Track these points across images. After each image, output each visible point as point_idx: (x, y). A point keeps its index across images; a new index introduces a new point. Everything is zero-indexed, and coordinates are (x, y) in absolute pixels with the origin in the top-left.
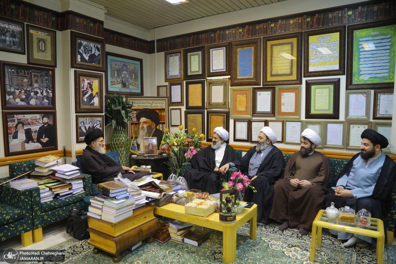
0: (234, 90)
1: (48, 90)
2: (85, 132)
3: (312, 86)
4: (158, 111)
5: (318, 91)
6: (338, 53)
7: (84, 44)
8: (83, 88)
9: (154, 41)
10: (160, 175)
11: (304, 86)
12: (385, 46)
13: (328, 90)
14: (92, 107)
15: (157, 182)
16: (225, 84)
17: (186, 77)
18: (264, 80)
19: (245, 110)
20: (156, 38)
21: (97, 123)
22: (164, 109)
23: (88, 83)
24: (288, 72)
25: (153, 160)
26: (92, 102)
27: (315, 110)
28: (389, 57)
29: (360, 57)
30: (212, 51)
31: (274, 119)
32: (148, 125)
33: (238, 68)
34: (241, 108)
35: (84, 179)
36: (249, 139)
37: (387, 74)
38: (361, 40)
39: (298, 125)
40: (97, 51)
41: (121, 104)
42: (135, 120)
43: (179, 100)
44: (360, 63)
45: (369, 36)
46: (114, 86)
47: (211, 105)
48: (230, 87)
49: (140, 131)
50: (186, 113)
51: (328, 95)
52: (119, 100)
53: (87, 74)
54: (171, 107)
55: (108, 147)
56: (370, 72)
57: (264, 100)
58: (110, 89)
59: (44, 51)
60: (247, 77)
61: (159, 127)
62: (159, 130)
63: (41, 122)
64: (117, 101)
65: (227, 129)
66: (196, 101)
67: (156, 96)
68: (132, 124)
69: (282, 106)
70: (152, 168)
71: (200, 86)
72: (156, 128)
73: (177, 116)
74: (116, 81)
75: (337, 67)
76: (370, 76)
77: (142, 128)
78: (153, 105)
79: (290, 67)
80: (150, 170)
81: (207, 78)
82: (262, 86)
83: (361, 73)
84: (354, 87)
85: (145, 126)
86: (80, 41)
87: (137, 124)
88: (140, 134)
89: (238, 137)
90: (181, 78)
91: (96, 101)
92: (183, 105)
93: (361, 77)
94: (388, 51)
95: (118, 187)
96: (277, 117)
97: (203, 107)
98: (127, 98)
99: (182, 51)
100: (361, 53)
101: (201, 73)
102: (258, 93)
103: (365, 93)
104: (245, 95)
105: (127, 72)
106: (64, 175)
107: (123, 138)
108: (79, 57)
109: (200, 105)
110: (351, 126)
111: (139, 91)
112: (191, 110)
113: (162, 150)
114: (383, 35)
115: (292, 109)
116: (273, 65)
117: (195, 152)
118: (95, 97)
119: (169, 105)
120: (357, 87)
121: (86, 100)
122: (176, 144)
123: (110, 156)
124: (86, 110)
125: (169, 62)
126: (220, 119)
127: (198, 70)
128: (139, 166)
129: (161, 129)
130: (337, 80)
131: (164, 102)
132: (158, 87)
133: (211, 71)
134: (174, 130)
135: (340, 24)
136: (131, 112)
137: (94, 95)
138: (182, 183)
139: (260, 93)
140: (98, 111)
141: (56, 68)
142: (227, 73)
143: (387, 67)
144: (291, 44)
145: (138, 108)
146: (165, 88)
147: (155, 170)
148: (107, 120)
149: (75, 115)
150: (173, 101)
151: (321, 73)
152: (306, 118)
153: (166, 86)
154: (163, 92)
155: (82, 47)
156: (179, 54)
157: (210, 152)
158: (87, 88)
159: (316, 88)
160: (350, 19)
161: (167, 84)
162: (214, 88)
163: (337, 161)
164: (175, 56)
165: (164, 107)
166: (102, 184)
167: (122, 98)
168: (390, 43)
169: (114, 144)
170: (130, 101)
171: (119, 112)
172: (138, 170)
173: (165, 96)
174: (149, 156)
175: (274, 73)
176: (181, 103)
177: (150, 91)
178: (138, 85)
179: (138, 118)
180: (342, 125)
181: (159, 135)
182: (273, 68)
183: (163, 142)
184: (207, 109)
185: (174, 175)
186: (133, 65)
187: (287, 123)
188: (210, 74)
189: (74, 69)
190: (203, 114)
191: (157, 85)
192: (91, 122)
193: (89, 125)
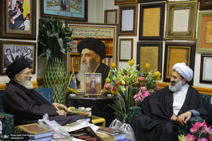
0: (204, 16)
2: (12, 62)
4: (104, 42)
8: (10, 7)
10: (102, 120)
14: (21, 32)
15: (95, 128)
16: (192, 8)
21: (28, 52)
22: (112, 40)
23: (17, 2)
25: (94, 101)
26: (22, 25)
32: (91, 58)
35: (3, 120)
41: (58, 30)
42: (75, 51)
43: (131, 29)
46: (51, 8)
47: (172, 35)
48: (198, 11)
49: (81, 65)
50: (139, 45)
52: (56, 25)
54: (120, 37)
55: (40, 82)
58: (46, 12)
61: (105, 61)
62: (105, 65)
64: (53, 26)
65: (192, 66)
66: (152, 30)
67: (103, 22)
68: (72, 56)
70: (92, 111)
71: (158, 10)
72: (101, 62)
73: (127, 48)
74: (54, 2)
77: (84, 62)
78: (99, 34)
80: (90, 114)
85: (88, 59)
87: (78, 56)
88: (81, 69)
90: (135, 1)
91: (27, 24)
92: (136, 35)
95: (42, 131)
97: (161, 38)
98: (66, 23)
107: (60, 72)
109: (158, 35)
111: (82, 16)
112: (145, 41)
113: (106, 89)
117: (147, 94)
118: (25, 19)
119: (118, 35)
121: (13, 22)
122: (124, 83)
123: (41, 94)
124: (14, 35)
126: (183, 53)
128: (77, 107)
129: (107, 64)
131: (112, 30)
132: (106, 12)
134: (122, 66)
136: (70, 40)
137: (25, 17)
138: (127, 132)
140: (29, 37)
145: (80, 37)
147: (96, 113)
148: (41, 49)
150: (123, 29)
153: (116, 11)
154: (112, 18)
157: (167, 95)
158: (15, 8)
161: (117, 7)
165: (112, 37)
166: (22, 127)
167: (60, 24)
169: (48, 79)
170: (71, 27)
171: (55, 40)
172: (75, 112)
173: (114, 23)
174: (90, 96)
176: (132, 33)
177: (95, 16)
178: (81, 8)
179: (80, 49)
181: (104, 71)
183: (108, 79)
184: (165, 40)
185: (118, 121)
190: (160, 46)
191: (104, 9)
192: (19, 50)
193: (17, 54)
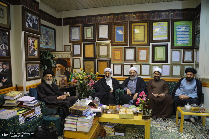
0: (113, 48)
1: (6, 45)
2: (31, 73)
3: (155, 47)
4: (66, 60)
5: (158, 49)
6: (167, 32)
7: (30, 16)
8: (29, 45)
9: (61, 19)
11: (151, 47)
12: (187, 30)
13: (162, 49)
16: (108, 45)
17: (84, 40)
18: (130, 43)
19: (119, 59)
20: (63, 17)
22: (70, 59)
23: (32, 41)
24: (143, 39)
25: (68, 89)
26: (34, 54)
27: (157, 59)
28: (189, 35)
29: (177, 34)
30: (100, 26)
31: (136, 63)
32: (61, 68)
33: (115, 37)
34: (118, 58)
35: (41, 105)
36: (122, 74)
37: (188, 43)
38: (177, 26)
39: (148, 67)
40: (36, 21)
43: (79, 54)
44: (177, 37)
45: (180, 25)
46: (42, 44)
47: (100, 56)
48: (111, 47)
49: (56, 72)
50: (84, 61)
51: (163, 51)
53: (32, 35)
54: (73, 58)
56: (181, 41)
57: (130, 54)
59: (2, 17)
60: (120, 42)
61: (67, 69)
62: (67, 71)
63: (2, 68)
66: (90, 53)
67: (63, 51)
69: (140, 57)
71: (92, 46)
72: (66, 70)
73: (78, 63)
74: (43, 41)
75: (166, 38)
76: (181, 43)
77: (57, 70)
78: (64, 56)
79: (143, 37)
81: (97, 41)
82: (129, 46)
83: (177, 41)
84: (174, 48)
85: (59, 69)
86: (27, 13)
88: (57, 74)
89: (115, 73)
90: (80, 41)
92: (82, 56)
93: (178, 44)
94: (188, 32)
96: (137, 62)
99: (81, 26)
100: (177, 33)
101: (93, 38)
102: (127, 50)
103: (179, 51)
104: (120, 51)
105: (48, 36)
106: (30, 103)
108: (27, 24)
109: (93, 56)
110: (173, 66)
111: (54, 48)
112: (86, 59)
114: (186, 25)
115: (145, 58)
116: (135, 36)
117: (93, 83)
120: (176, 48)
121: (31, 53)
122: (81, 79)
125: (72, 31)
126: (105, 64)
127: (91, 37)
129: (68, 71)
130: (167, 44)
131: (69, 54)
132: (65, 46)
133: (99, 38)
135: (168, 18)
136: (55, 60)
137: (35, 50)
139: (128, 50)
140: (37, 60)
141: (10, 31)
142: (109, 39)
143: (188, 40)
144: (144, 26)
146: (70, 46)
149: (25, 62)
150: (75, 54)
151: (159, 41)
152: (152, 63)
153: (70, 45)
154: (68, 49)
155: (29, 17)
156: (79, 27)
158: (31, 45)
159: (157, 48)
160: (172, 16)
161: (71, 44)
162: (101, 47)
163: (170, 83)
164: (76, 28)
165: (70, 58)
168: (189, 29)
173: (70, 51)
174: (63, 87)
175: (135, 40)
178: (53, 44)
180: (169, 66)
182: (135, 38)
184: (97, 58)
186: (51, 32)
187: (143, 65)
188: (99, 39)
189: (24, 32)
190: (94, 61)
191: (63, 45)
192: (34, 67)
193: (33, 69)
